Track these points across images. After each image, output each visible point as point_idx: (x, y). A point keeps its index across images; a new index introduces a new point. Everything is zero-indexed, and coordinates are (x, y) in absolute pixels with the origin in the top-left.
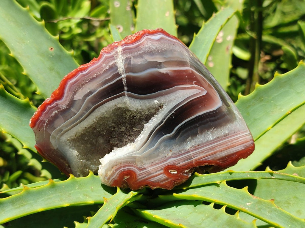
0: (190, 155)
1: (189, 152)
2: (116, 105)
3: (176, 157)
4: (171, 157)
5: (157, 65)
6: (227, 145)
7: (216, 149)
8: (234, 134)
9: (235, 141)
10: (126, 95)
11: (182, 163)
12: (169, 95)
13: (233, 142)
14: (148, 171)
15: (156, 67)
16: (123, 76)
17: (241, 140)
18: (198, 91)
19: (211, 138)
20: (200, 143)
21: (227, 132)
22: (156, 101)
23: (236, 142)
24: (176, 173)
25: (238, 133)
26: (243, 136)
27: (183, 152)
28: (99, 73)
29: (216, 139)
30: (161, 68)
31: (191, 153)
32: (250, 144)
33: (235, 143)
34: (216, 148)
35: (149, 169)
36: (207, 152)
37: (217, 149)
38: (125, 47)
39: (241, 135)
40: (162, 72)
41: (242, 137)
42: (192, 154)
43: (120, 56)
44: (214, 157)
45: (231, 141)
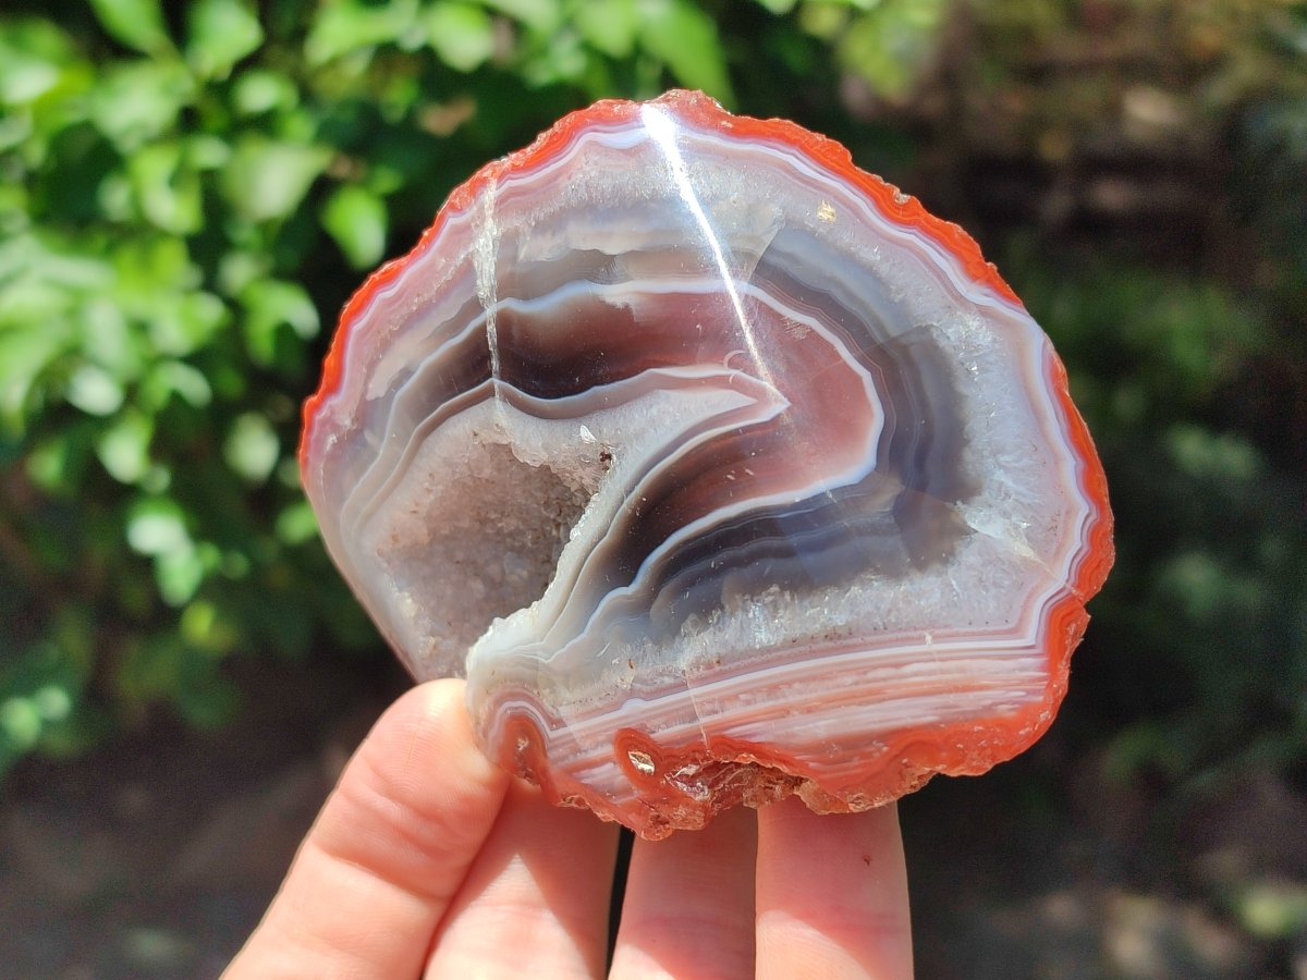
0: (689, 699)
1: (682, 686)
2: (475, 435)
3: (649, 696)
4: (632, 694)
5: (598, 266)
6: (838, 687)
7: (784, 696)
8: (879, 637)
9: (881, 673)
10: (497, 396)
11: (666, 731)
12: (624, 410)
13: (871, 675)
14: (571, 734)
15: (593, 277)
16: (490, 312)
17: (916, 674)
18: (740, 400)
19: (763, 637)
20: (723, 651)
21: (840, 619)
22: (585, 433)
23: (884, 679)
24: (649, 767)
25: (913, 634)
26: (940, 656)
27: (668, 680)
28: (426, 297)
29: (783, 647)
30: (610, 282)
31: (693, 692)
32: (989, 702)
33: (882, 684)
34: (784, 689)
35: (574, 728)
36: (748, 703)
37: (792, 697)
38: (510, 184)
39: (929, 645)
40: (609, 300)
41: (934, 660)
42: (696, 697)
43: (490, 223)
44: (778, 732)
45: (863, 669)
